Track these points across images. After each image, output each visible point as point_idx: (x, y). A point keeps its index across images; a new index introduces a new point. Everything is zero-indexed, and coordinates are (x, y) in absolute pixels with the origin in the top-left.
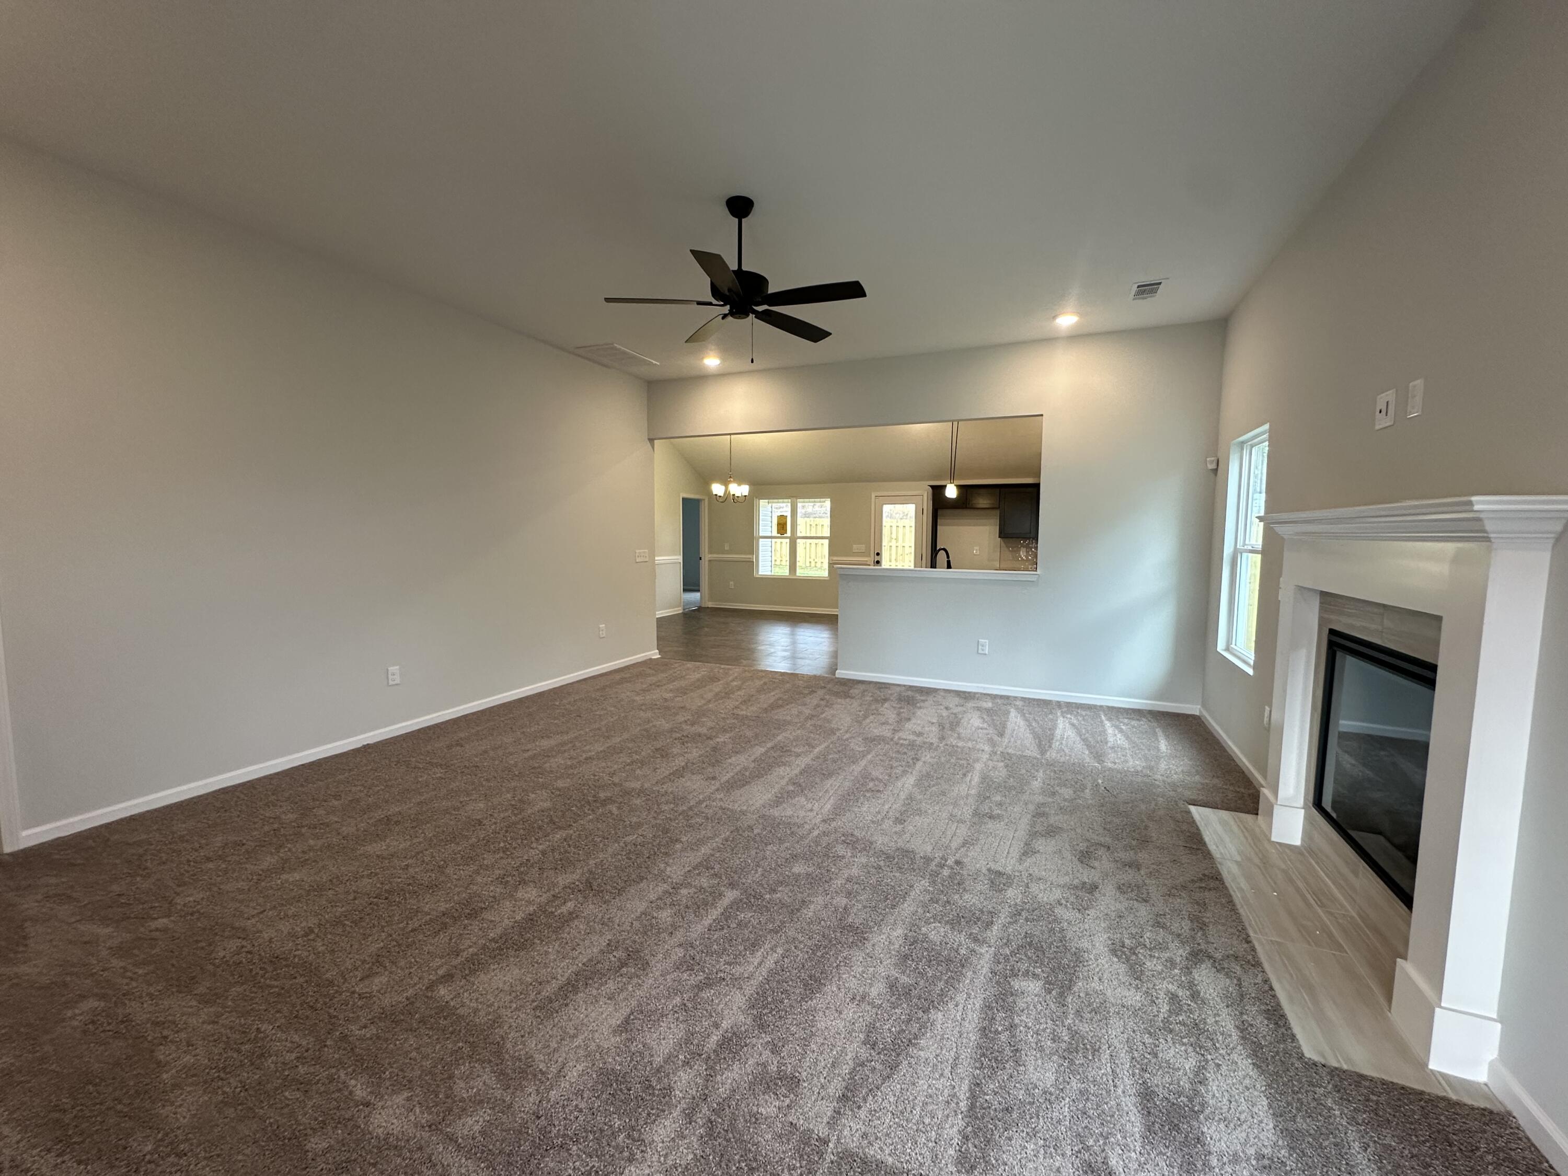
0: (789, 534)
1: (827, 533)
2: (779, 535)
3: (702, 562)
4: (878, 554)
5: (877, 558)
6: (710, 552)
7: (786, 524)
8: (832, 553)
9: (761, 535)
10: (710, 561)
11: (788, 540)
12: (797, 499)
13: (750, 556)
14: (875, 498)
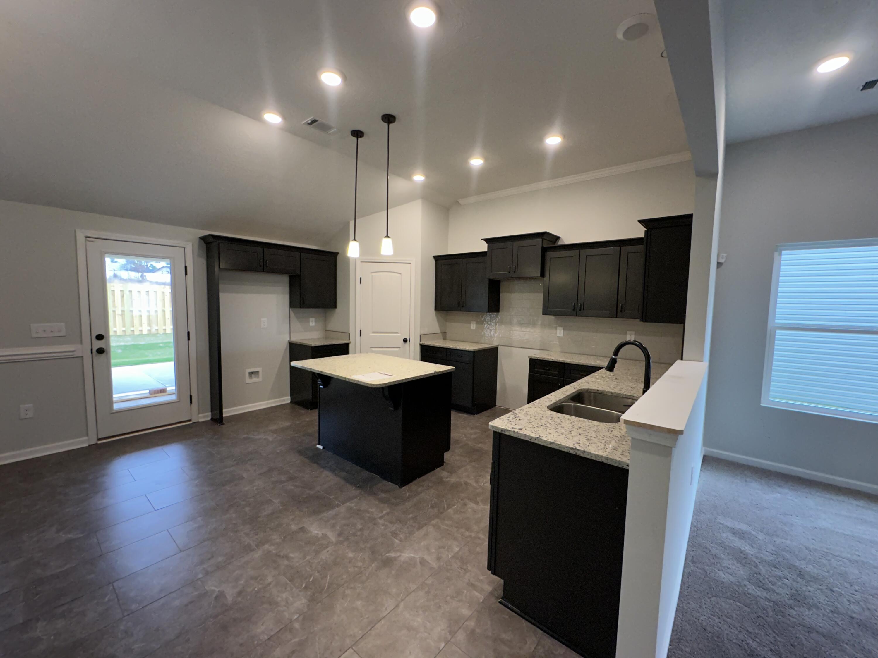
4: (100, 337)
5: (98, 344)
14: (86, 240)
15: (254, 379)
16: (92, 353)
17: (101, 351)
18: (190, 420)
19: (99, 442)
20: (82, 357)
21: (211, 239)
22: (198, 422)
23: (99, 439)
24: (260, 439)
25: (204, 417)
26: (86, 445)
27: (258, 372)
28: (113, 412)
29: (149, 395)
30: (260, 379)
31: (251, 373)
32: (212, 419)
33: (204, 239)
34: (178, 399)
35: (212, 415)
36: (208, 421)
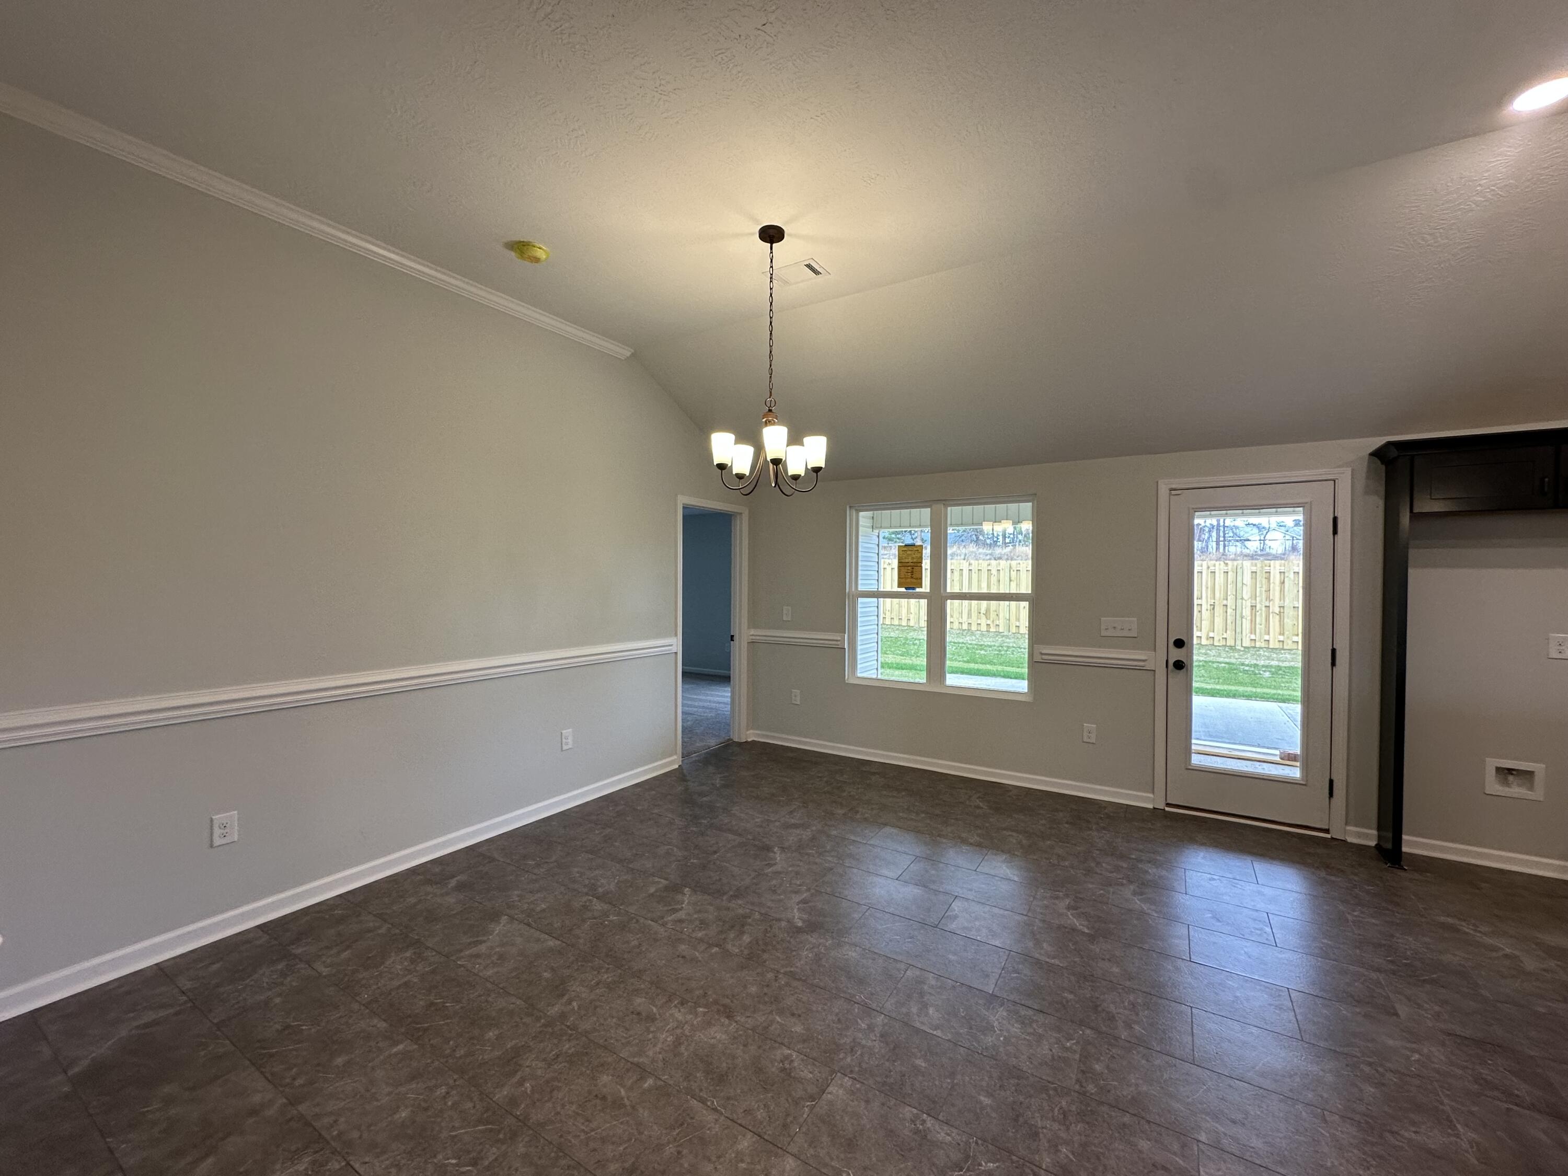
0: (926, 587)
1: (1025, 586)
2: (903, 590)
3: (735, 645)
4: (1179, 644)
5: (1176, 654)
6: (753, 624)
7: (919, 563)
8: (1038, 633)
9: (861, 588)
10: (752, 643)
11: (924, 602)
12: (946, 506)
13: (837, 637)
14: (1170, 494)
15: (1516, 790)
16: (1167, 666)
17: (1179, 665)
18: (1327, 831)
19: (1167, 809)
20: (1154, 671)
21: (1394, 453)
22: (1345, 841)
23: (1168, 805)
24: (1495, 949)
25: (1359, 835)
26: (1151, 806)
27: (1530, 774)
28: (1190, 767)
29: (1278, 759)
30: (1538, 794)
31: (1505, 773)
32: (1378, 847)
33: (1379, 454)
34: (1302, 780)
35: (1380, 837)
36: (1369, 847)
